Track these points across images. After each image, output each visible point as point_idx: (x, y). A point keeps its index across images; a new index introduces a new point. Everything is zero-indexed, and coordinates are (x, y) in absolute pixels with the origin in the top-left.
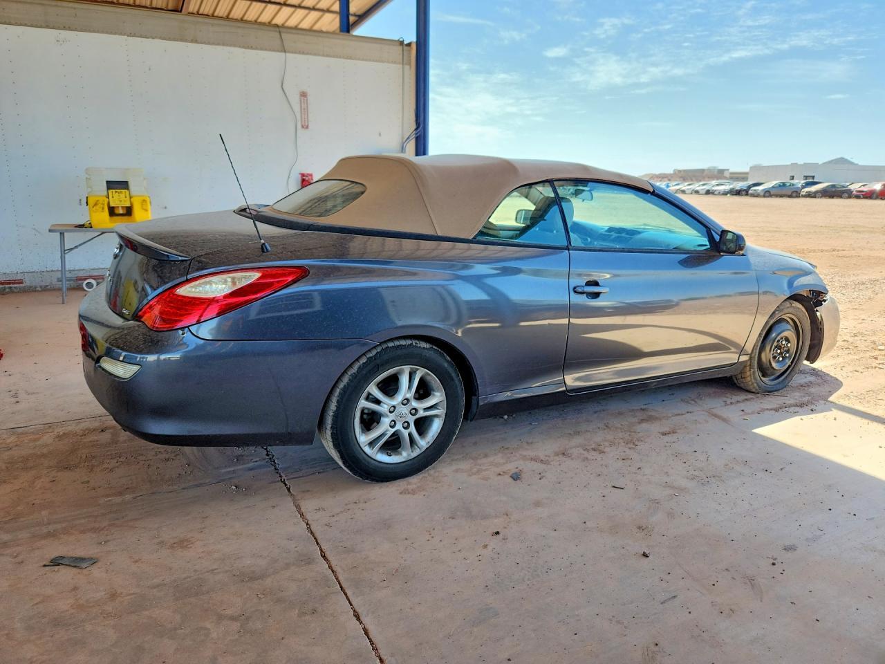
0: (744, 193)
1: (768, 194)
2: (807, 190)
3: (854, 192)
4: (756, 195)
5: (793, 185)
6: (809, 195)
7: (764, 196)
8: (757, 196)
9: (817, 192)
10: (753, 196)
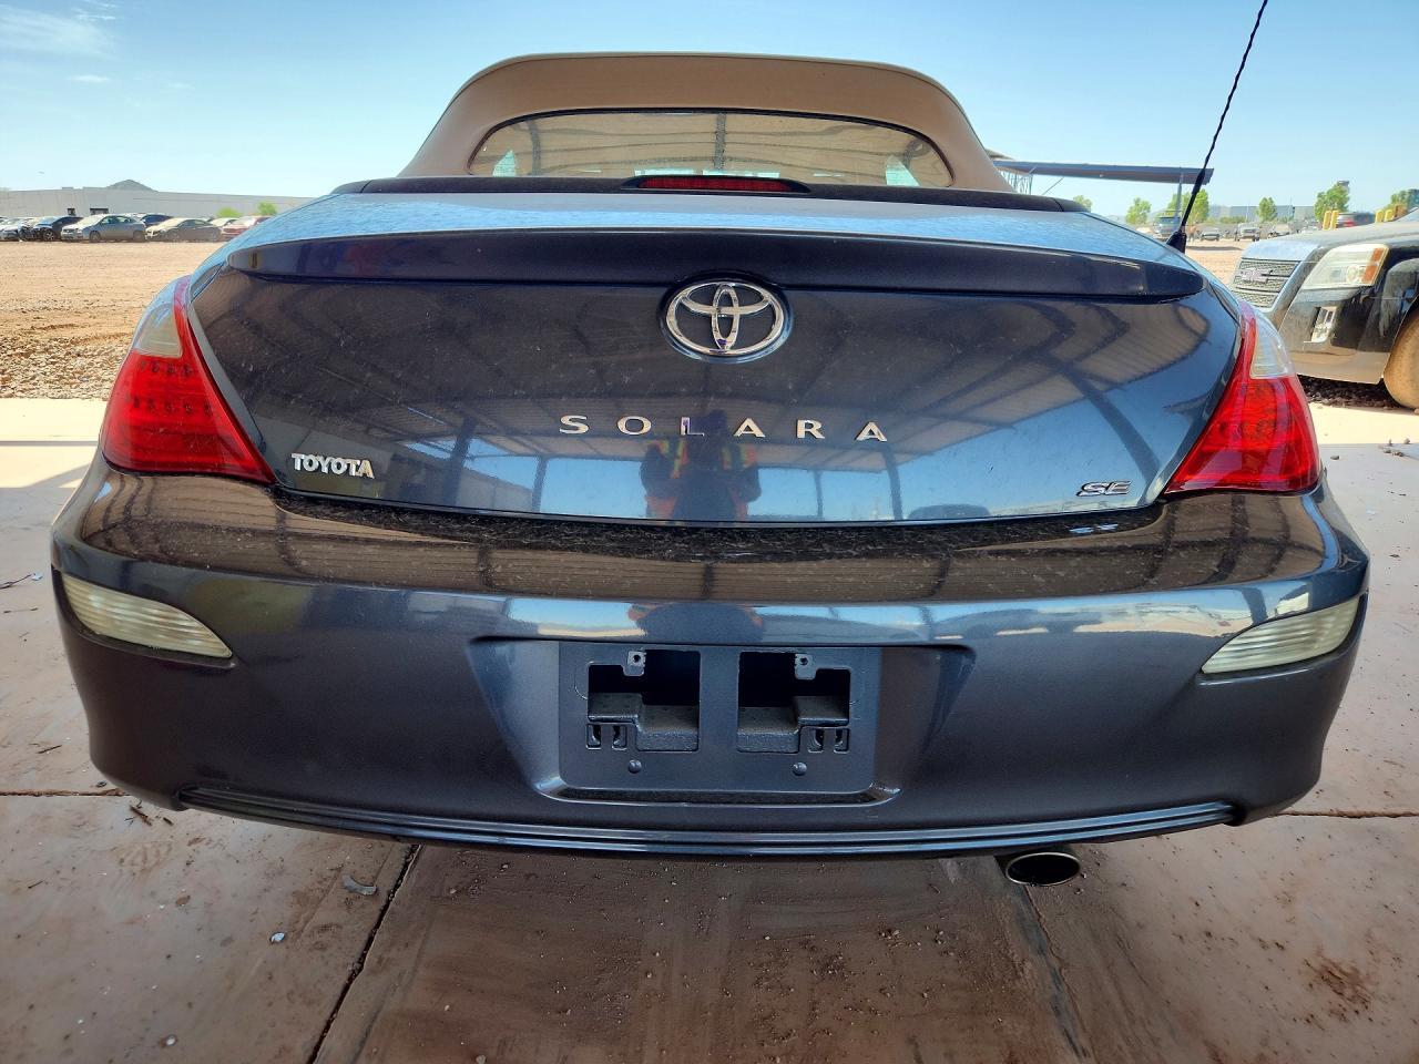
0: (50, 235)
1: (94, 235)
2: (153, 228)
3: (223, 232)
4: (76, 238)
5: (132, 221)
6: (161, 237)
7: (92, 241)
8: (77, 241)
9: (170, 232)
10: (69, 240)
